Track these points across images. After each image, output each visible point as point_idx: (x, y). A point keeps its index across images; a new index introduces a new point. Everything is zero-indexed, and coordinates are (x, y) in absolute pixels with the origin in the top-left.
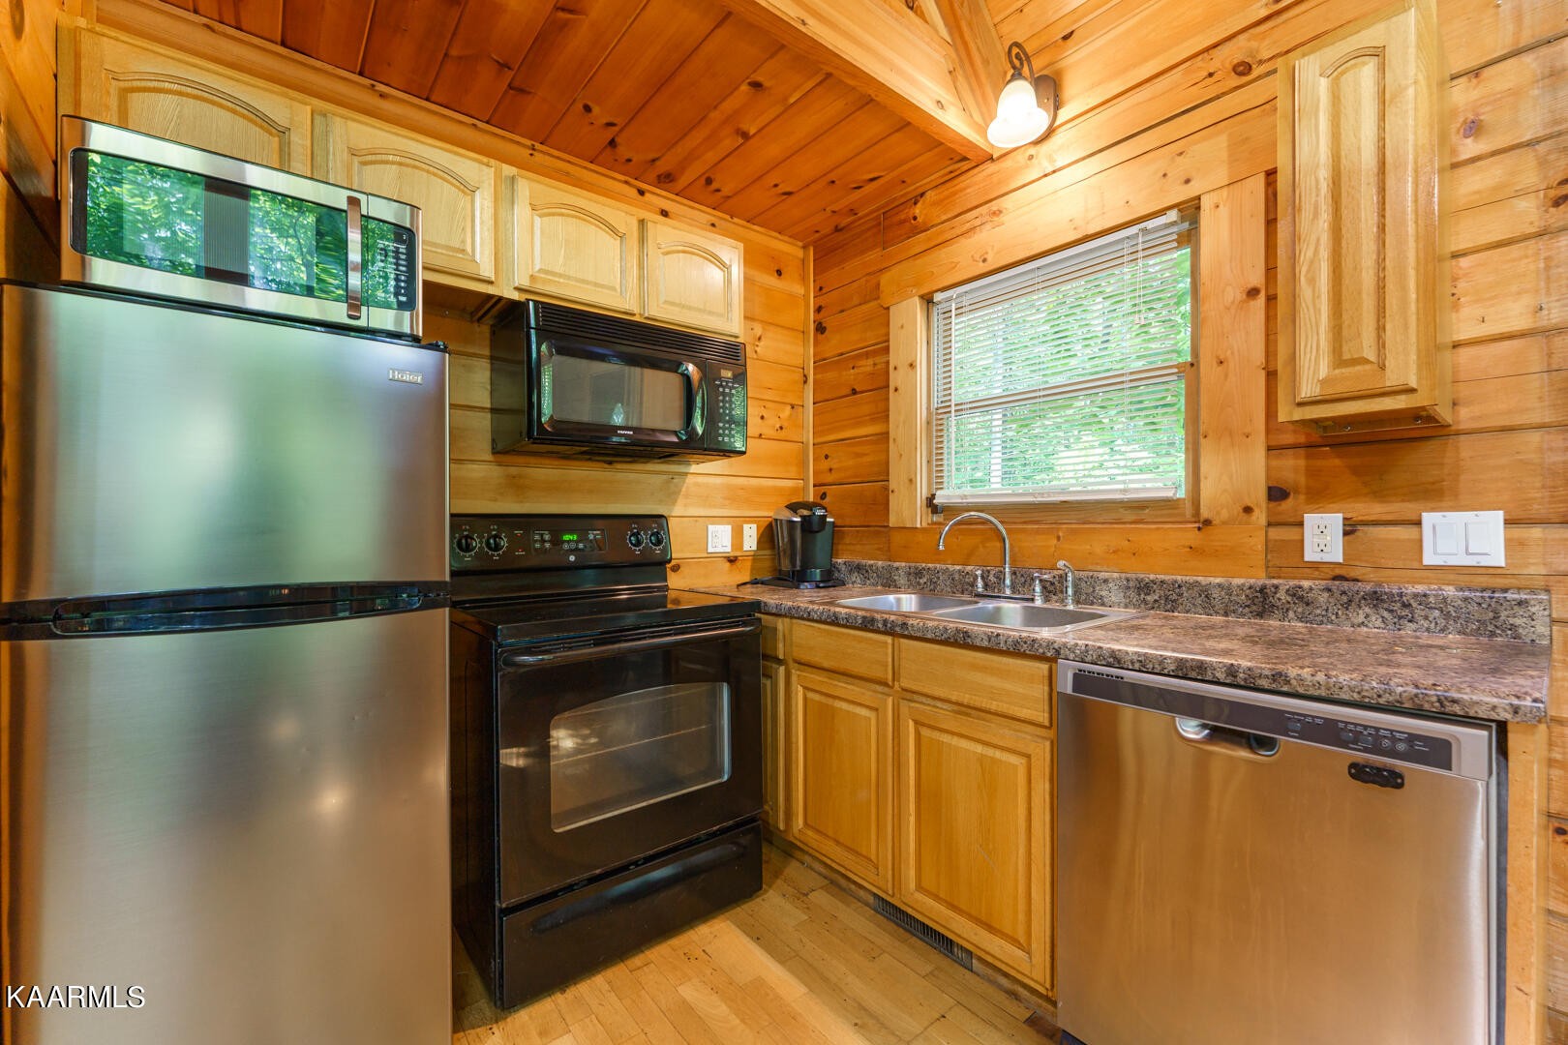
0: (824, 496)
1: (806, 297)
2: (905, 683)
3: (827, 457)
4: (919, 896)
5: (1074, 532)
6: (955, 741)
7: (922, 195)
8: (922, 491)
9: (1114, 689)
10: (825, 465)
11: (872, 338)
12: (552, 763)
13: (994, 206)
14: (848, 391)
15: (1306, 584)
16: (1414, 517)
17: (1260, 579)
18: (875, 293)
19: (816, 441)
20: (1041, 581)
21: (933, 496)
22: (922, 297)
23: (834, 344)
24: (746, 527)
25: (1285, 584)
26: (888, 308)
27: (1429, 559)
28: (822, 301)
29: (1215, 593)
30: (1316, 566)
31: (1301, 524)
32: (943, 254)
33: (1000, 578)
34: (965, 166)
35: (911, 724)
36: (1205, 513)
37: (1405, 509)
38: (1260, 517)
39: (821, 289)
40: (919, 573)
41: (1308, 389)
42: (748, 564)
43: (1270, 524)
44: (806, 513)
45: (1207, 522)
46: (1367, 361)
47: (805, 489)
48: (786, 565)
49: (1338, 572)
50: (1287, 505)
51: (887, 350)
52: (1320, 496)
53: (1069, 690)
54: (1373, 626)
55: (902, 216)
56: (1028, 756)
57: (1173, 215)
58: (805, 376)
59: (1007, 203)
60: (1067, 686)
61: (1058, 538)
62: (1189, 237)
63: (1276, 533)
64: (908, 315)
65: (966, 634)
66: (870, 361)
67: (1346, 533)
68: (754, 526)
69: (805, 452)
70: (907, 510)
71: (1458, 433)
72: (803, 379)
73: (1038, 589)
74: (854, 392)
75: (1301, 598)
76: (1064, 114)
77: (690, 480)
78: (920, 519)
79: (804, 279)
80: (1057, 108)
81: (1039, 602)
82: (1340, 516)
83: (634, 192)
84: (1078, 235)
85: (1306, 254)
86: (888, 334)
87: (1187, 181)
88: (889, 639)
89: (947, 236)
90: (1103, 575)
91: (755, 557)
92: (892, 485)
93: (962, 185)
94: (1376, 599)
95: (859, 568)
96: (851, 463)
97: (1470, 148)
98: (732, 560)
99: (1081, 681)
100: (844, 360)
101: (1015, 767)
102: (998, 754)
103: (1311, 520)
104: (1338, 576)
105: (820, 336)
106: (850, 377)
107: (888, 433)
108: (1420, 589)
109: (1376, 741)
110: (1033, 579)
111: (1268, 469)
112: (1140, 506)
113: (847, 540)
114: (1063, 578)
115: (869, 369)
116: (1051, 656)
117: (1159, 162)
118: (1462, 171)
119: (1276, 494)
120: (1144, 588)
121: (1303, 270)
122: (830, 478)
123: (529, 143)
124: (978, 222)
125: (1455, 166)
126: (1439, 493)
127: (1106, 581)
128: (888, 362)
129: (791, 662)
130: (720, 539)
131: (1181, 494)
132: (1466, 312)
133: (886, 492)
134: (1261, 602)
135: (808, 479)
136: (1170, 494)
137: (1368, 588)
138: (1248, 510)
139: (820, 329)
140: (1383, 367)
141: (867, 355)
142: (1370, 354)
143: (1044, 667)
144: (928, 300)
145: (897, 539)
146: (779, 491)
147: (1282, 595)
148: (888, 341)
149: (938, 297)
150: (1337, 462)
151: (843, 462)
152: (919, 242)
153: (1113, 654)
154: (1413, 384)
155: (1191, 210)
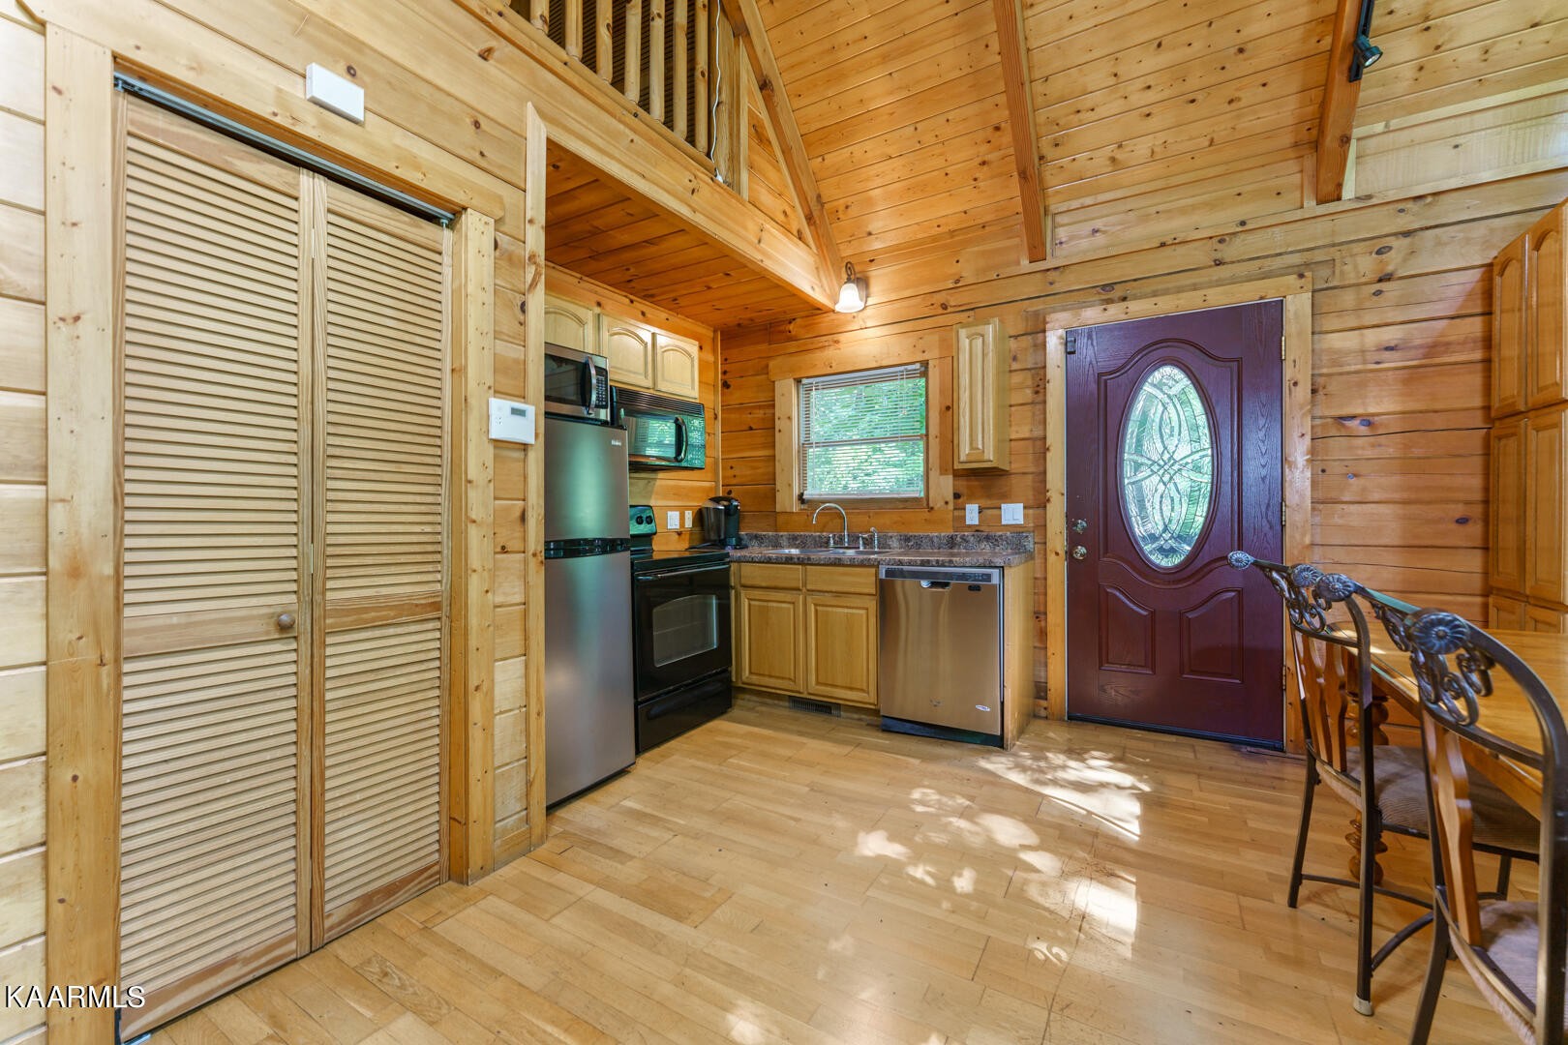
0: (730, 492)
1: (715, 363)
2: (809, 587)
3: (732, 468)
4: (818, 687)
5: (876, 513)
6: (835, 609)
7: (794, 319)
8: (796, 492)
9: (902, 574)
10: (731, 473)
11: (762, 397)
12: (654, 633)
13: (836, 337)
14: (746, 428)
15: (966, 534)
16: (997, 505)
17: (951, 533)
18: (765, 370)
19: (724, 457)
20: (863, 538)
21: (802, 494)
22: (795, 379)
23: (736, 397)
24: (687, 512)
25: (959, 534)
26: (774, 382)
27: (1003, 522)
28: (727, 367)
29: (935, 540)
30: (970, 526)
31: (965, 509)
32: (808, 357)
33: (841, 539)
34: (820, 312)
35: (813, 607)
36: (931, 505)
37: (994, 502)
38: (951, 506)
39: (726, 360)
40: (795, 538)
41: (963, 458)
42: (688, 536)
43: (955, 509)
44: (725, 503)
45: (932, 508)
46: (978, 449)
47: (717, 486)
48: (713, 536)
49: (977, 528)
50: (960, 500)
51: (773, 406)
52: (971, 498)
53: (884, 577)
54: (986, 547)
55: (782, 328)
56: (867, 609)
57: (918, 366)
58: (715, 414)
59: (842, 337)
60: (883, 575)
61: (869, 517)
62: (924, 374)
63: (957, 513)
64: (785, 388)
65: (840, 559)
66: (762, 412)
67: (979, 512)
68: (691, 512)
69: (716, 463)
70: (787, 502)
71: (1011, 474)
72: (713, 416)
73: (861, 542)
74: (751, 429)
75: (965, 540)
76: (871, 301)
77: (658, 483)
78: (796, 507)
79: (714, 351)
80: (867, 296)
81: (861, 549)
82: (977, 505)
83: (627, 301)
84: (874, 365)
85: (962, 405)
86: (774, 396)
87: (924, 352)
88: (800, 567)
89: (811, 347)
90: (890, 534)
91: (691, 532)
92: (778, 487)
93: (819, 320)
94: (988, 538)
95: (756, 537)
96: (749, 472)
97: (1015, 366)
98: (679, 534)
99: (889, 573)
100: (741, 408)
101: (862, 615)
102: (854, 611)
103: (968, 507)
104: (977, 530)
105: (726, 390)
106: (748, 418)
107: (774, 456)
108: (1000, 533)
109: (974, 577)
110: (858, 538)
111: (954, 485)
112: (905, 500)
113: (746, 521)
114: (872, 538)
115: (760, 416)
116: (876, 565)
117: (911, 339)
118: (1013, 374)
119: (957, 496)
120: (907, 539)
121: (961, 411)
122: (734, 481)
123: (579, 275)
124: (827, 344)
125: (1011, 371)
126: (1007, 497)
127: (891, 537)
128: (774, 414)
129: (739, 587)
130: (673, 520)
131: (922, 495)
132: (1013, 428)
133: (774, 492)
134: (951, 542)
135: (719, 481)
136: (917, 495)
137: (985, 534)
138: (947, 503)
139: (726, 385)
140: (983, 452)
141: (760, 407)
142: (980, 447)
143: (873, 570)
144: (798, 381)
145: (781, 519)
146: (703, 489)
147: (958, 539)
148: (774, 401)
149: (805, 381)
150: (976, 483)
151: (743, 472)
152: (792, 346)
153: (899, 560)
154: (992, 459)
155: (925, 364)
